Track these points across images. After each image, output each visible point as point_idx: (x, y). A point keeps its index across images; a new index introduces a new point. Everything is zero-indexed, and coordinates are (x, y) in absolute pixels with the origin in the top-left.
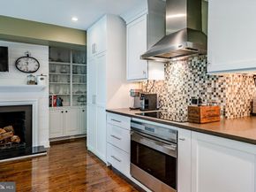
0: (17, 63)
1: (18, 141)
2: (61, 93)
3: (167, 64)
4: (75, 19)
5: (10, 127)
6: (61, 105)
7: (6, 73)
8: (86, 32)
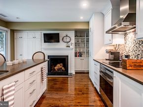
0: (63, 39)
1: (64, 70)
2: (81, 51)
3: (126, 35)
4: (82, 18)
5: (62, 64)
6: (81, 56)
7: (59, 43)
8: (89, 22)
